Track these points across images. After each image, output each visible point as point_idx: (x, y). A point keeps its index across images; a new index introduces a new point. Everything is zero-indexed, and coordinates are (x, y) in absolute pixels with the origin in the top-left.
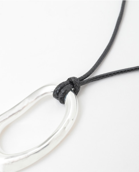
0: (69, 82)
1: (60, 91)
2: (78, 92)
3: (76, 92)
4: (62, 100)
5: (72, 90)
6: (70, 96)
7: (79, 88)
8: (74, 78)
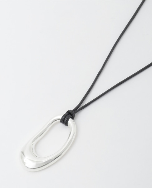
0: (68, 113)
1: (64, 119)
2: (74, 118)
3: (73, 118)
4: (66, 124)
5: (70, 118)
6: (70, 121)
7: (74, 115)
8: (71, 110)
